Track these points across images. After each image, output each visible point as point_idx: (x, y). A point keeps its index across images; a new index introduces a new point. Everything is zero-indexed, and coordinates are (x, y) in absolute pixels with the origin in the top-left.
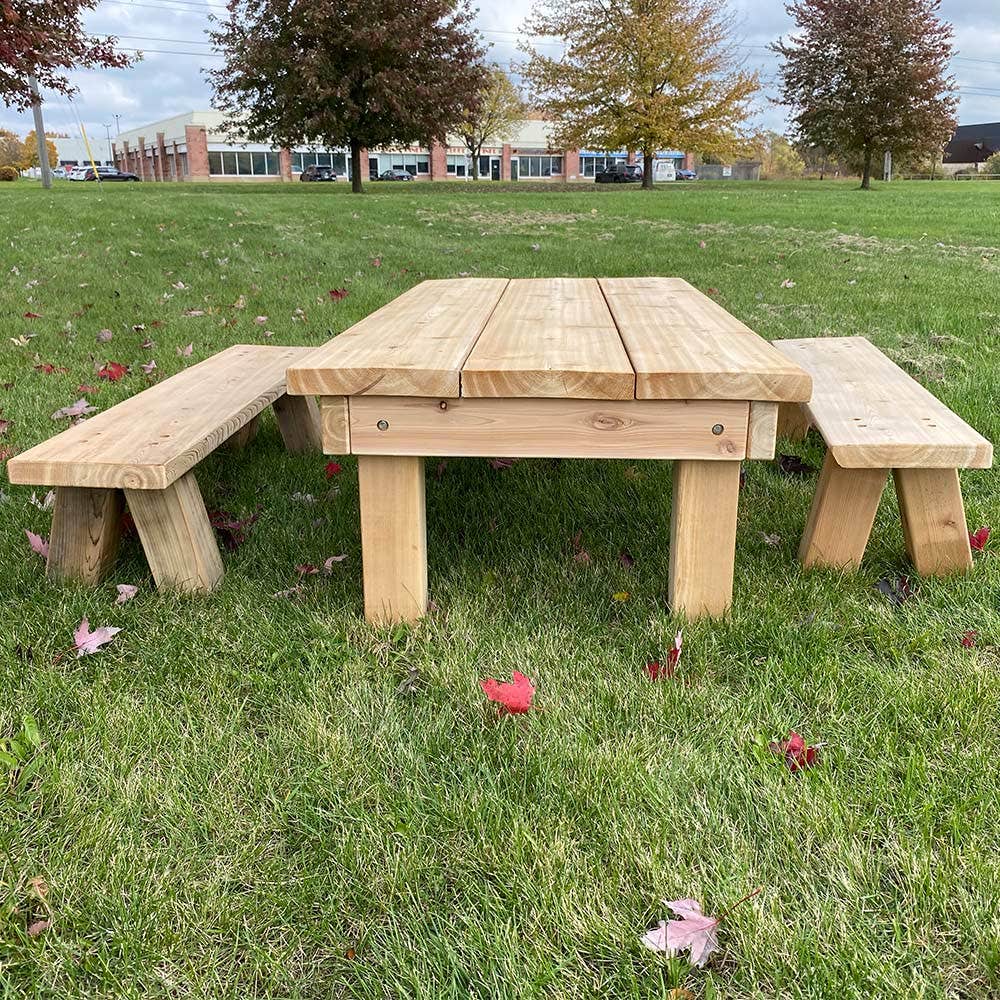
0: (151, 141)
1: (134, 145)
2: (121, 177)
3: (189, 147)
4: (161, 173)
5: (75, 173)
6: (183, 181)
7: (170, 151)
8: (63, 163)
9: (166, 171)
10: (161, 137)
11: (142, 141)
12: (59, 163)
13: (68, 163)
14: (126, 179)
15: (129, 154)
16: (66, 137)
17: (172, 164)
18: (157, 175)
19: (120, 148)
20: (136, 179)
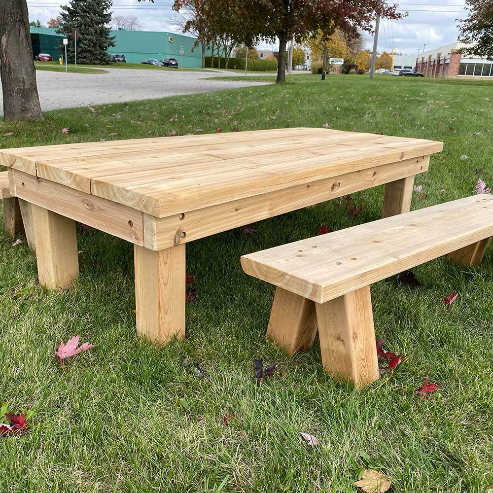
0: (434, 57)
1: (426, 59)
2: (416, 75)
3: (451, 61)
4: (435, 73)
5: (396, 72)
6: (444, 77)
7: (442, 62)
8: (395, 67)
9: (437, 72)
10: (439, 55)
11: (430, 57)
12: (393, 67)
13: (397, 67)
14: (417, 75)
15: (423, 63)
16: (401, 54)
17: (441, 68)
18: (433, 74)
19: (420, 60)
20: (422, 76)
